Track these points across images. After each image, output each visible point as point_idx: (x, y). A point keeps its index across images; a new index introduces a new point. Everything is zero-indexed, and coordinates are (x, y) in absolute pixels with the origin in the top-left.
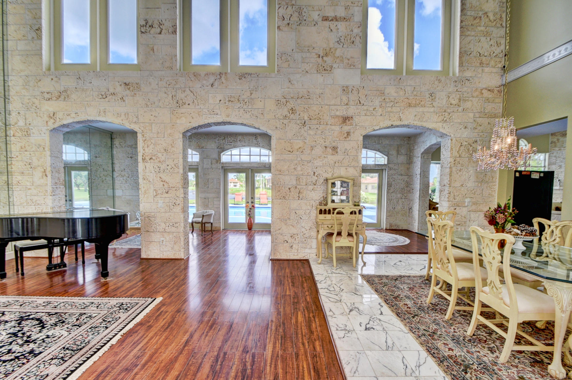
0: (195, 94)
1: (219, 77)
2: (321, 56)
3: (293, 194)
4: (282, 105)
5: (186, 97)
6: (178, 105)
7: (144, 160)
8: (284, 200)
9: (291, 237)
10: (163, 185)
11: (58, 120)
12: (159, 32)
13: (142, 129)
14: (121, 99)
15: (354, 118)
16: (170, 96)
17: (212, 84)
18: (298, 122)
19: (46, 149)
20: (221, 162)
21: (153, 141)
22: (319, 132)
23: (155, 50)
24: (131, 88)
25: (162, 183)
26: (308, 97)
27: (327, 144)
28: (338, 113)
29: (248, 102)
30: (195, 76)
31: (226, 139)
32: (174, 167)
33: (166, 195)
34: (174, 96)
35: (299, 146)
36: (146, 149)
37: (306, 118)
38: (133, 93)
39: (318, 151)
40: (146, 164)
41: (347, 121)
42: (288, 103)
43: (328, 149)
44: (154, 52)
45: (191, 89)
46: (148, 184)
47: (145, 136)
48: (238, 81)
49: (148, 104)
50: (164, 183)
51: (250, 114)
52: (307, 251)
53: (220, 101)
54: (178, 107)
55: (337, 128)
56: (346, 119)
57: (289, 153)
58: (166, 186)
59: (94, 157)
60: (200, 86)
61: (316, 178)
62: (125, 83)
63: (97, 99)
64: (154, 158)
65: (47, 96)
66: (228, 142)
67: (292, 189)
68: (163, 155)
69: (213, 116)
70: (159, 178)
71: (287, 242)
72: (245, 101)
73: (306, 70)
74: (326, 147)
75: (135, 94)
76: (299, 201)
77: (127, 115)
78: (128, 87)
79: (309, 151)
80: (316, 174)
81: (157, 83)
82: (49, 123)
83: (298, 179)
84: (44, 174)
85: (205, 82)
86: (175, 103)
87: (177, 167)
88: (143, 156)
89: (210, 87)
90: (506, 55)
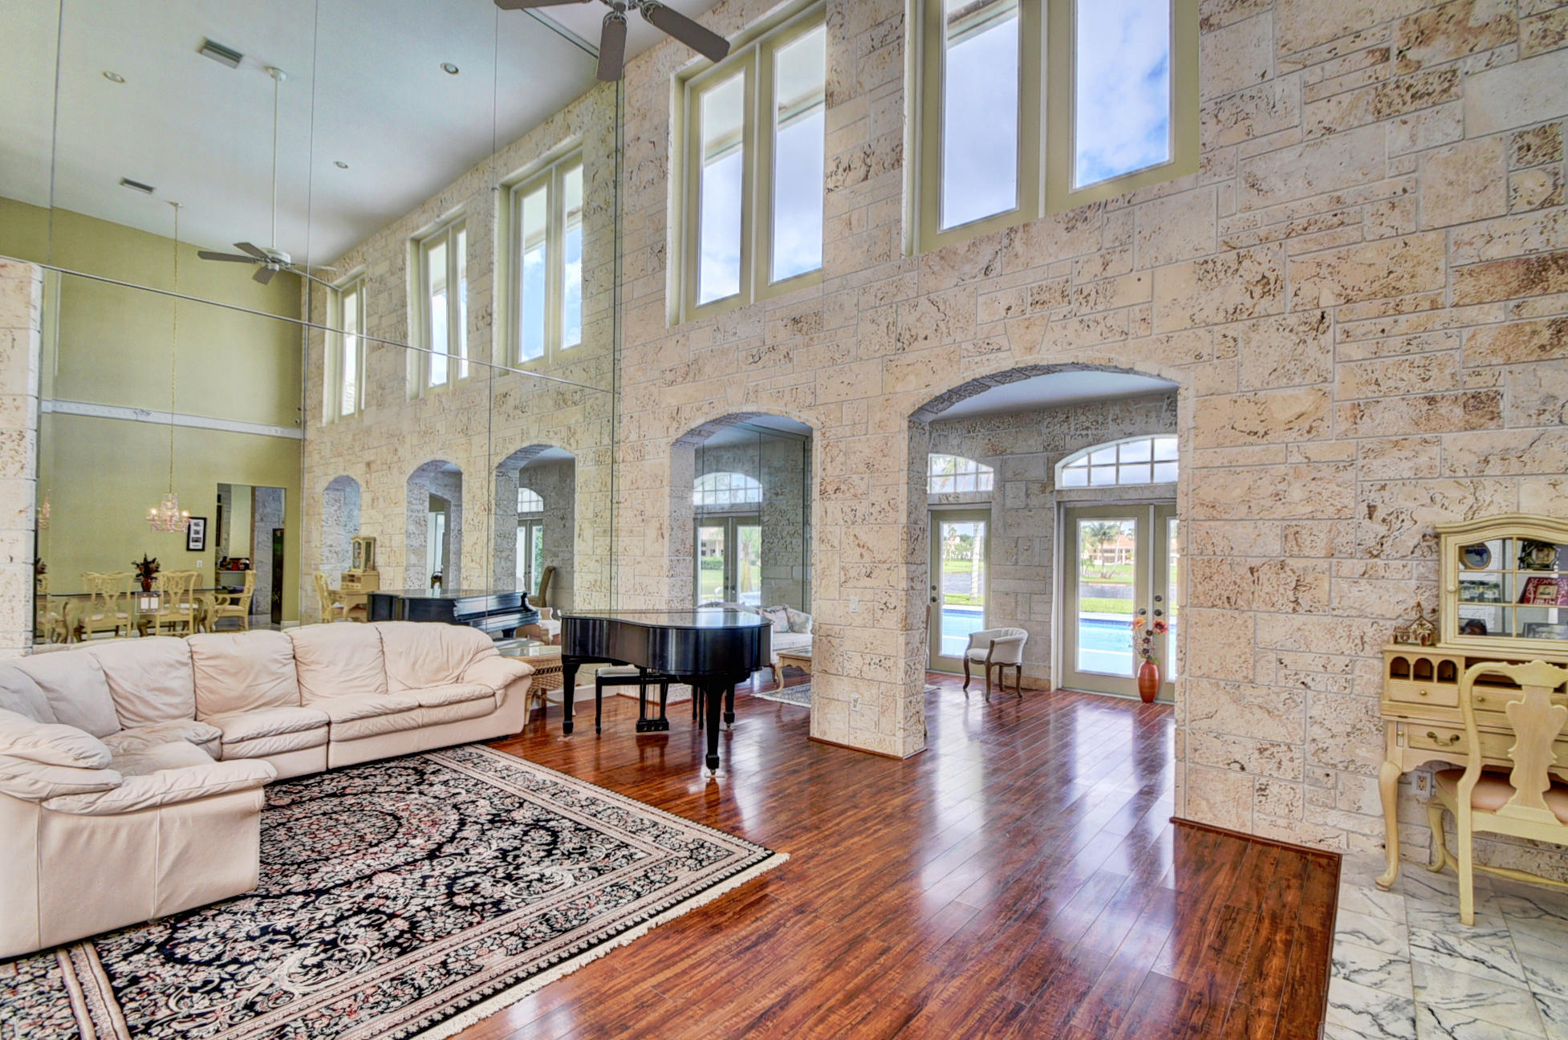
0: (942, 308)
1: (1006, 242)
2: (1394, 52)
3: (1269, 589)
4: (1221, 275)
5: (919, 320)
6: (899, 345)
7: (823, 493)
8: (1228, 613)
9: (1261, 751)
10: (862, 556)
11: (683, 421)
12: (861, 177)
13: (823, 418)
14: (785, 357)
16: (884, 326)
17: (987, 269)
18: (1292, 320)
19: (665, 483)
20: (1057, 487)
21: (842, 446)
22: (1396, 343)
23: (854, 222)
24: (805, 329)
25: (859, 550)
26: (1336, 220)
27: (1439, 383)
28: (1496, 251)
29: (1093, 294)
30: (942, 258)
31: (1071, 420)
32: (887, 508)
33: (867, 582)
34: (891, 325)
35: (1298, 410)
36: (829, 467)
38: (807, 338)
40: (827, 503)
41: (1552, 274)
42: (1246, 263)
43: (1444, 408)
44: (849, 228)
45: (932, 296)
46: (830, 554)
47: (827, 435)
48: (1065, 236)
49: (837, 356)
50: (863, 551)
51: (1101, 328)
53: (1009, 309)
54: (901, 351)
55: (1495, 314)
56: (1543, 269)
57: (1252, 439)
58: (867, 557)
59: (773, 492)
60: (955, 281)
61: (1382, 530)
62: (794, 319)
63: (744, 367)
64: (843, 487)
65: (669, 376)
66: (1076, 429)
67: (1264, 574)
68: (862, 479)
69: (987, 356)
70: (852, 538)
71: (1243, 768)
72: (1085, 293)
73: (1325, 124)
74: (1431, 400)
75: (812, 339)
76: (1299, 619)
77: (795, 391)
78: (800, 325)
79: (1344, 425)
80: (1380, 513)
81: (855, 301)
82: (670, 431)
83: (1291, 534)
84: (659, 533)
85: (967, 268)
86: (893, 341)
87: (896, 509)
88: (821, 485)
89: (980, 277)
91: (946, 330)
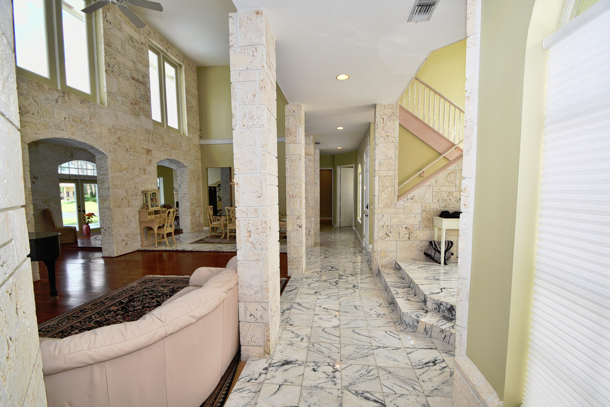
0: (39, 105)
1: (62, 95)
2: (133, 104)
3: (125, 203)
4: (113, 134)
5: (29, 105)
8: (120, 208)
9: (126, 236)
15: (153, 151)
17: (57, 100)
18: (124, 148)
22: (136, 158)
26: (128, 131)
27: (141, 167)
28: (144, 146)
29: (88, 125)
35: (126, 167)
37: (128, 147)
39: (136, 171)
41: (149, 152)
42: (116, 133)
43: (141, 170)
45: (35, 99)
48: (80, 104)
51: (91, 136)
52: (136, 244)
55: (144, 156)
56: (149, 151)
57: (120, 171)
60: (45, 98)
61: (137, 191)
67: (124, 200)
69: (60, 131)
71: (124, 241)
72: (86, 124)
73: (125, 111)
74: (140, 169)
76: (129, 209)
79: (131, 171)
80: (137, 188)
83: (127, 192)
85: (49, 96)
89: (54, 102)
90: (200, 130)
91: (42, 115)
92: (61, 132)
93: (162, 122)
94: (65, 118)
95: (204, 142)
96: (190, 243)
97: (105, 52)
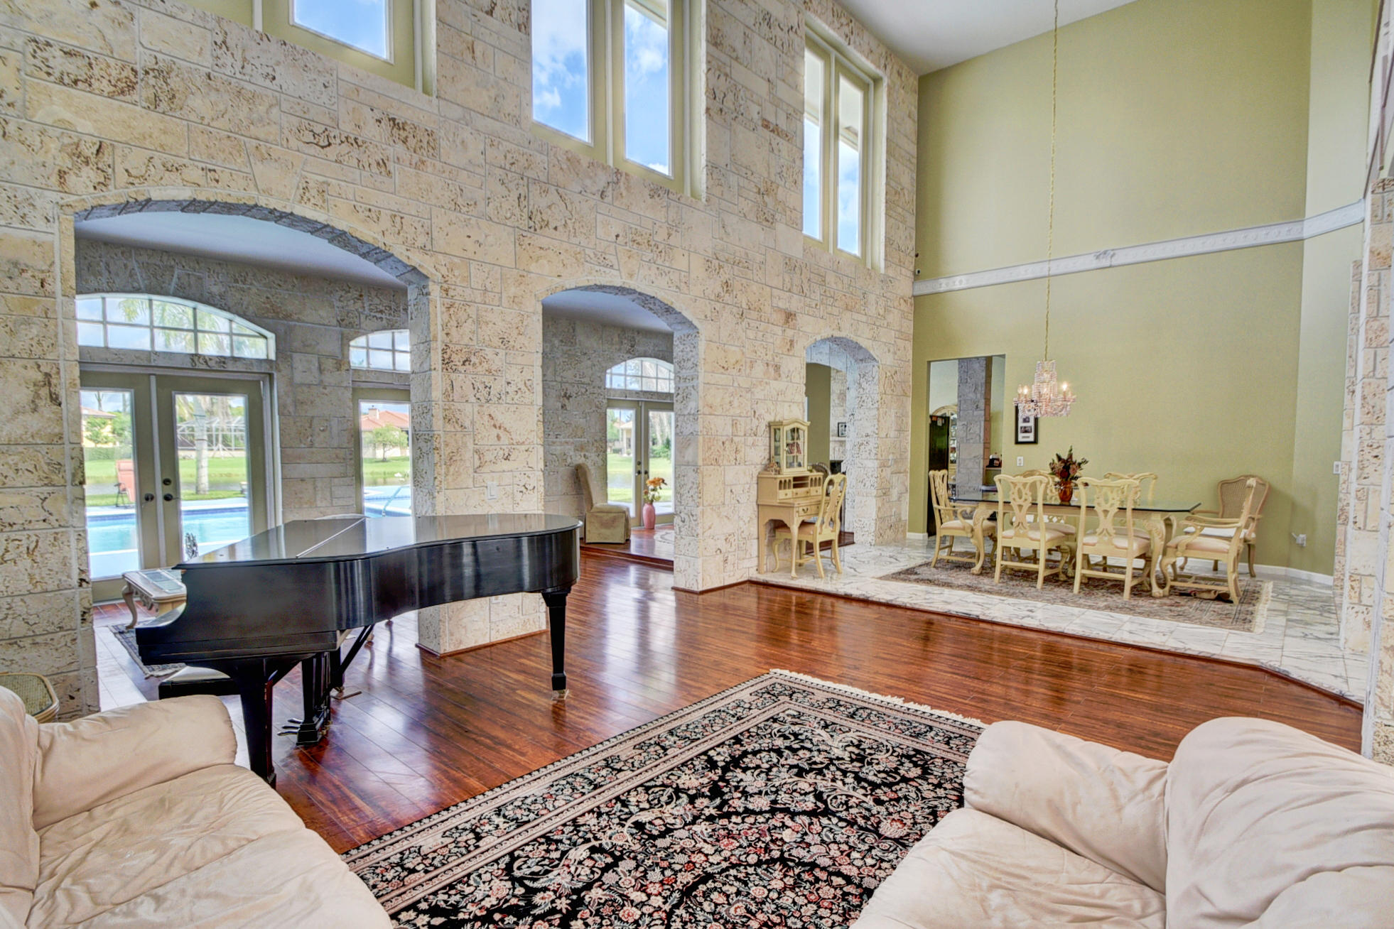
0: (569, 208)
1: (614, 178)
2: (761, 192)
3: (728, 453)
4: (713, 272)
5: (549, 207)
6: (531, 223)
7: (447, 362)
8: (717, 467)
9: (726, 540)
10: (498, 437)
11: (122, 178)
12: (487, 9)
13: (444, 270)
14: (378, 164)
15: (799, 316)
16: (514, 196)
17: (603, 192)
18: (735, 310)
21: (472, 311)
22: (760, 335)
23: (478, 53)
24: (411, 142)
25: (496, 431)
26: (746, 265)
27: (769, 358)
28: (780, 304)
29: (663, 252)
30: (568, 159)
32: (523, 388)
33: (506, 465)
34: (522, 199)
35: (736, 359)
36: (453, 331)
37: (744, 306)
38: (416, 158)
39: (759, 369)
40: (453, 376)
41: (790, 320)
42: (722, 270)
43: (770, 369)
44: (473, 58)
45: (561, 190)
46: (459, 435)
47: (451, 293)
49: (460, 201)
50: (501, 432)
51: (667, 279)
52: (747, 564)
54: (532, 230)
55: (778, 330)
56: (789, 316)
57: (723, 370)
58: (505, 439)
60: (579, 188)
61: (757, 422)
62: (394, 120)
63: (294, 143)
64: (473, 359)
67: (727, 444)
68: (496, 354)
69: (605, 269)
70: (486, 418)
71: (721, 552)
72: (660, 249)
73: (744, 212)
74: (768, 364)
75: (423, 162)
76: (737, 467)
77: (398, 219)
78: (400, 132)
79: (748, 371)
80: (756, 415)
81: (481, 147)
82: (71, 179)
83: (734, 424)
84: (44, 392)
85: (588, 183)
86: (525, 216)
87: (530, 389)
88: (444, 351)
89: (598, 197)
90: (917, 256)
91: (572, 231)
92: (607, 270)
93: (823, 238)
94: (617, 236)
95: (924, 288)
96: (881, 578)
97: (708, 62)
